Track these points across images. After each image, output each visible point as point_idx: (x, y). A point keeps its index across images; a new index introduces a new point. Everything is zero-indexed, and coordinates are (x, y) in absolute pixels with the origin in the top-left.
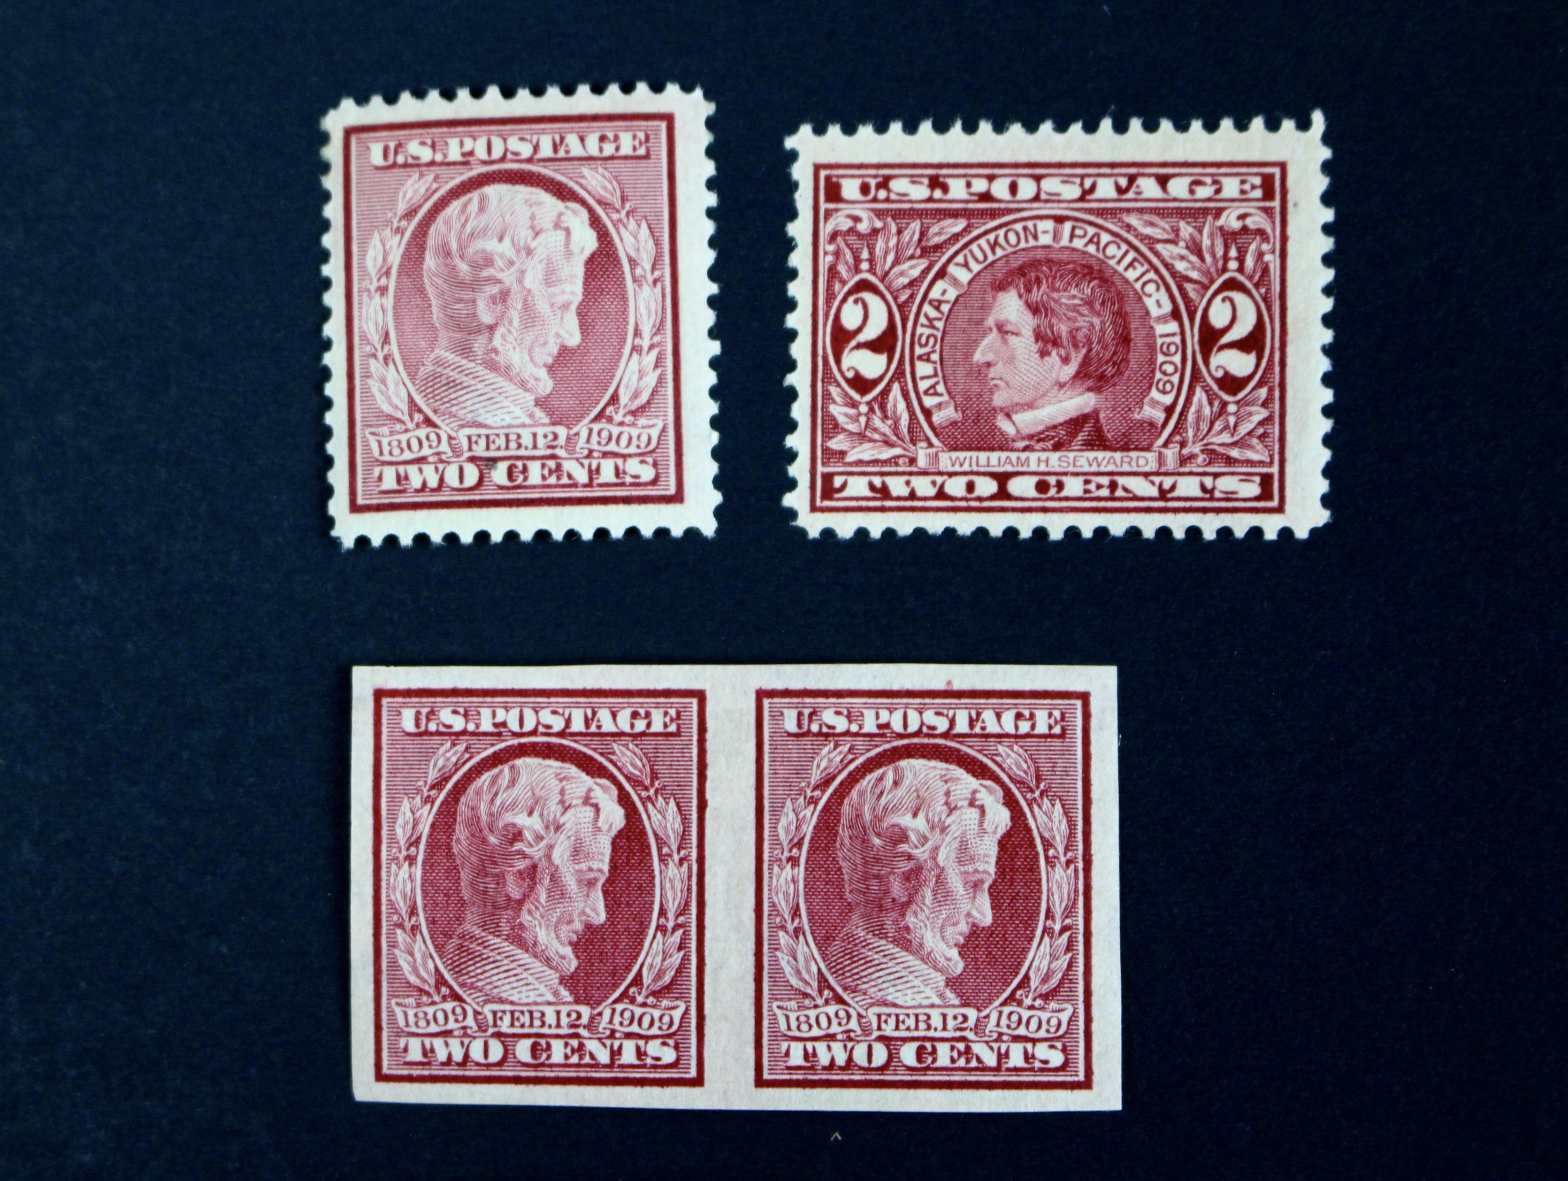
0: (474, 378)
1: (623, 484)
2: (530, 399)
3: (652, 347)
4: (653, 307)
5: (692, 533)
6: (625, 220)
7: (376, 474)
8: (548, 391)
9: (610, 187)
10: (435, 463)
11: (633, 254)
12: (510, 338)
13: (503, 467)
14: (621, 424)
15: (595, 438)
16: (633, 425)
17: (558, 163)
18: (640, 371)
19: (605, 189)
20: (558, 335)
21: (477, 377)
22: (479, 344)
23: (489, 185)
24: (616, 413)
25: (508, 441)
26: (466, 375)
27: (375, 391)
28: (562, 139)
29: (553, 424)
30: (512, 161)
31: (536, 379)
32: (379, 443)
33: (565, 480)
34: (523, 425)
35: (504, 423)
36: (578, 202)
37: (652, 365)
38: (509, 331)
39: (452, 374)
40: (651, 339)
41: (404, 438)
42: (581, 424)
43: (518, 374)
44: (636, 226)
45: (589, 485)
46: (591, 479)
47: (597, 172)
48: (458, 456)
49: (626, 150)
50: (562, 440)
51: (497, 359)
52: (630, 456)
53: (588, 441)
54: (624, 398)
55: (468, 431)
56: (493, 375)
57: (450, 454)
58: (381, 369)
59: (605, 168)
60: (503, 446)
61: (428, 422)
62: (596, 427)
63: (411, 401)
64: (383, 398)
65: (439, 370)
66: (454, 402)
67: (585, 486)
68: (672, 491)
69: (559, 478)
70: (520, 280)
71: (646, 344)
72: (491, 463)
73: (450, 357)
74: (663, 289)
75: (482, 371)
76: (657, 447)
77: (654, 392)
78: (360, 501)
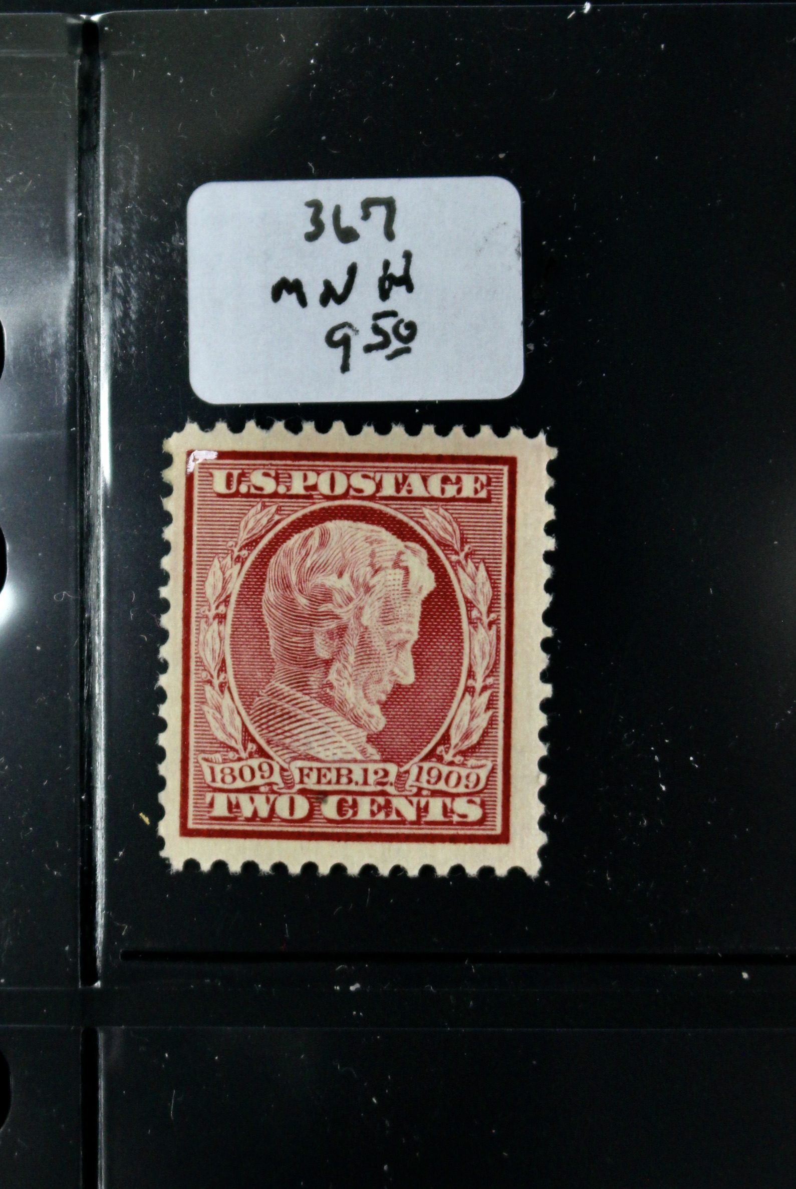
0: (308, 711)
1: (450, 823)
2: (362, 734)
3: (484, 688)
4: (487, 649)
5: (516, 873)
6: (464, 562)
7: (208, 799)
8: (381, 727)
9: (450, 529)
10: (267, 793)
11: (469, 596)
12: (346, 674)
13: (333, 800)
14: (451, 763)
15: (425, 776)
16: (463, 765)
17: (399, 502)
18: (472, 712)
19: (445, 530)
20: (392, 673)
21: (312, 710)
22: (314, 679)
23: (330, 520)
24: (447, 752)
25: (339, 776)
26: (301, 708)
27: (210, 718)
28: (405, 478)
29: (385, 761)
30: (354, 498)
31: (370, 716)
32: (212, 770)
33: (393, 817)
34: (355, 761)
35: (336, 758)
36: (417, 542)
37: (484, 707)
38: (345, 667)
39: (286, 706)
40: (484, 681)
41: (236, 766)
42: (412, 762)
43: (352, 710)
44: (474, 568)
45: (418, 822)
46: (419, 816)
47: (438, 513)
48: (289, 788)
49: (468, 491)
50: (392, 778)
51: (331, 693)
52: (459, 795)
53: (418, 779)
54: (455, 739)
55: (300, 763)
56: (327, 709)
57: (282, 785)
58: (216, 696)
59: (446, 510)
60: (334, 780)
61: (262, 753)
62: (426, 765)
63: (245, 730)
64: (217, 725)
65: (274, 701)
66: (288, 734)
67: (412, 823)
68: (498, 831)
69: (387, 815)
70: (358, 617)
71: (478, 685)
72: (320, 796)
73: (286, 689)
74: (498, 632)
75: (316, 705)
76: (485, 788)
77: (485, 733)
78: (191, 825)
